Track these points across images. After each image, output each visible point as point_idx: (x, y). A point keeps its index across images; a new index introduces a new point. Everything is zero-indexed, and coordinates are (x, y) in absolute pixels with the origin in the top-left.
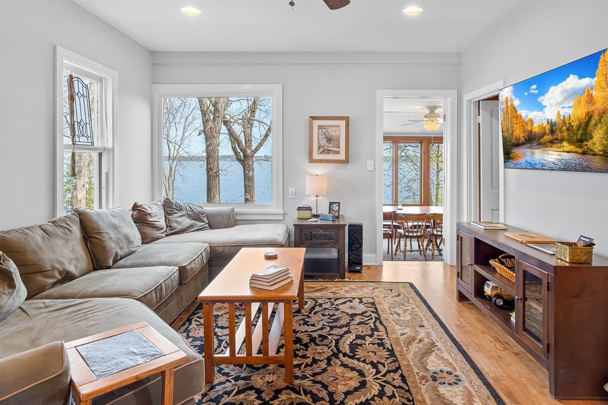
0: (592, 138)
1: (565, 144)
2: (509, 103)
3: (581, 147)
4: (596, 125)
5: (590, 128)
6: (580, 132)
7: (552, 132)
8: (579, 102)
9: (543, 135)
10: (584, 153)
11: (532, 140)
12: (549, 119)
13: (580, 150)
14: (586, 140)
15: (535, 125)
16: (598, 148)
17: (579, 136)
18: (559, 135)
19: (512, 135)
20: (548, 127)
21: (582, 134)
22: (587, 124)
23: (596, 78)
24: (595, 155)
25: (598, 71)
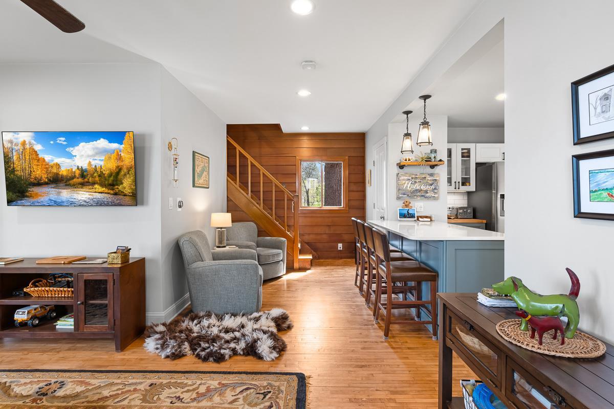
0: (122, 183)
1: (96, 186)
2: (28, 146)
3: (113, 190)
4: (125, 175)
5: (120, 176)
6: (112, 178)
8: (110, 158)
9: (73, 177)
10: (116, 194)
11: (57, 180)
12: (80, 166)
13: (112, 192)
14: (117, 185)
16: (128, 191)
17: (110, 182)
18: (90, 179)
19: (30, 175)
21: (113, 180)
22: (118, 173)
23: (123, 145)
24: (125, 195)
25: (124, 141)
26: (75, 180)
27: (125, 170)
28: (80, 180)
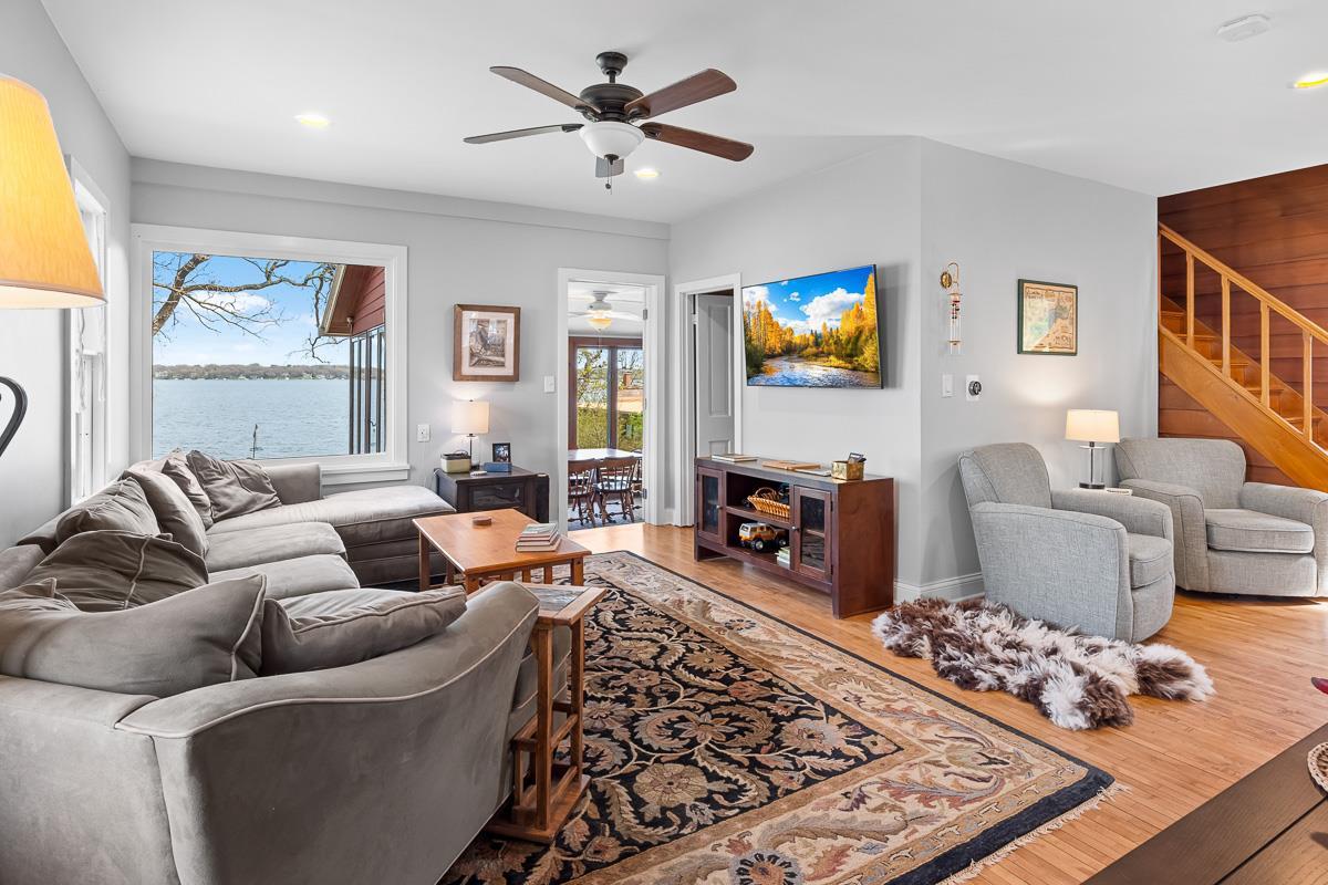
0: (863, 353)
1: (832, 358)
2: (762, 309)
3: (851, 363)
4: (867, 340)
5: (860, 343)
6: (850, 346)
7: (817, 344)
9: (806, 347)
10: (854, 369)
11: (791, 351)
13: (850, 366)
14: (857, 356)
15: (796, 335)
16: (869, 364)
17: (848, 351)
18: (826, 348)
19: (765, 344)
20: (812, 339)
21: (852, 349)
22: (858, 338)
23: (865, 295)
24: (866, 371)
25: (867, 289)
26: (809, 350)
27: (866, 333)
28: (814, 350)
